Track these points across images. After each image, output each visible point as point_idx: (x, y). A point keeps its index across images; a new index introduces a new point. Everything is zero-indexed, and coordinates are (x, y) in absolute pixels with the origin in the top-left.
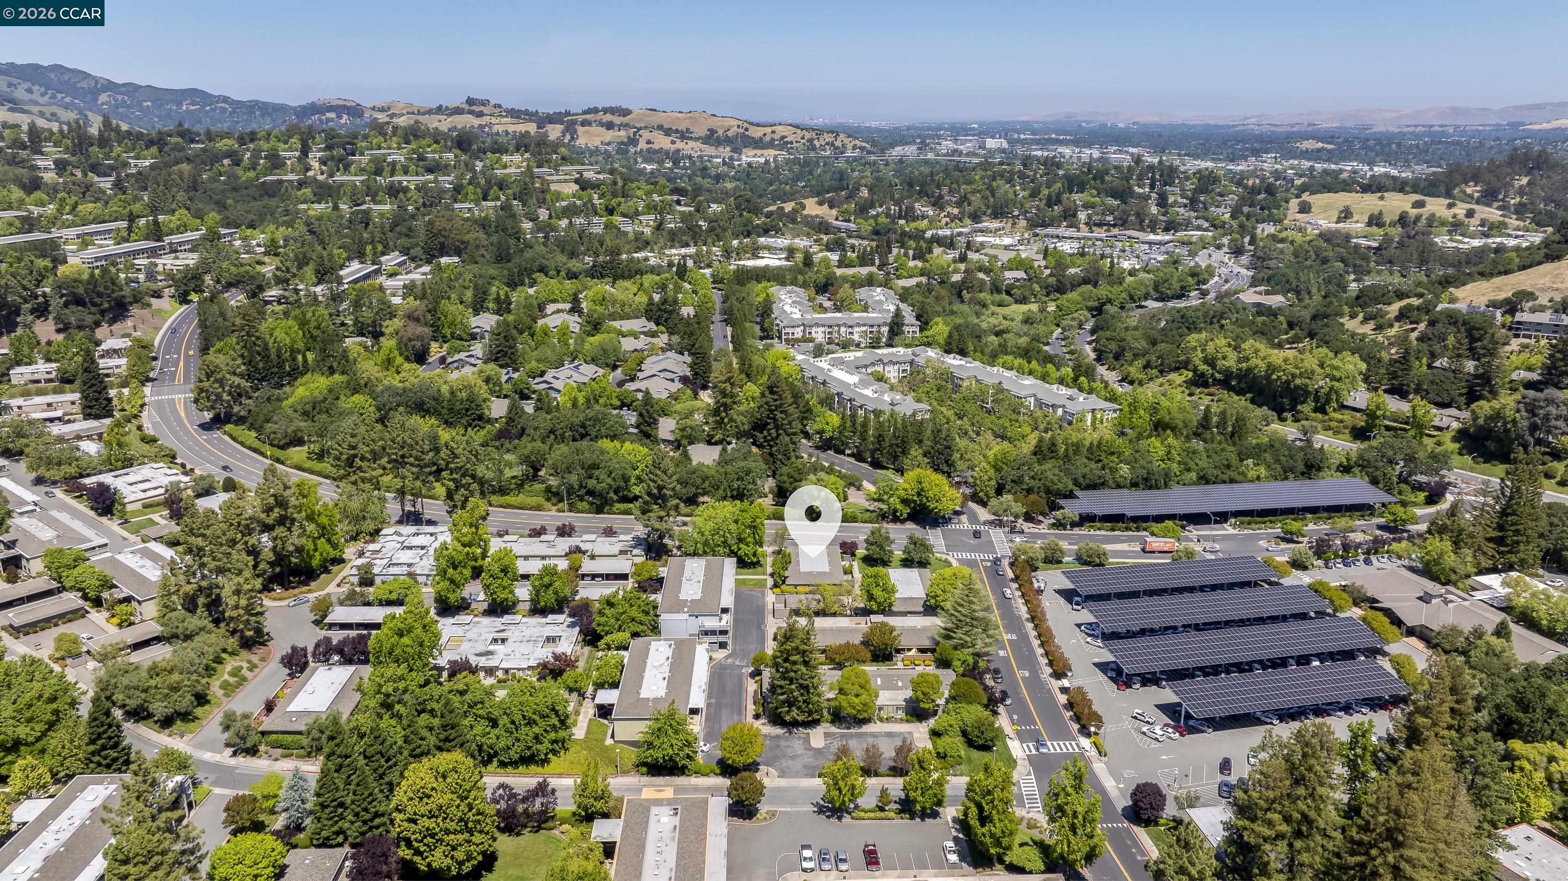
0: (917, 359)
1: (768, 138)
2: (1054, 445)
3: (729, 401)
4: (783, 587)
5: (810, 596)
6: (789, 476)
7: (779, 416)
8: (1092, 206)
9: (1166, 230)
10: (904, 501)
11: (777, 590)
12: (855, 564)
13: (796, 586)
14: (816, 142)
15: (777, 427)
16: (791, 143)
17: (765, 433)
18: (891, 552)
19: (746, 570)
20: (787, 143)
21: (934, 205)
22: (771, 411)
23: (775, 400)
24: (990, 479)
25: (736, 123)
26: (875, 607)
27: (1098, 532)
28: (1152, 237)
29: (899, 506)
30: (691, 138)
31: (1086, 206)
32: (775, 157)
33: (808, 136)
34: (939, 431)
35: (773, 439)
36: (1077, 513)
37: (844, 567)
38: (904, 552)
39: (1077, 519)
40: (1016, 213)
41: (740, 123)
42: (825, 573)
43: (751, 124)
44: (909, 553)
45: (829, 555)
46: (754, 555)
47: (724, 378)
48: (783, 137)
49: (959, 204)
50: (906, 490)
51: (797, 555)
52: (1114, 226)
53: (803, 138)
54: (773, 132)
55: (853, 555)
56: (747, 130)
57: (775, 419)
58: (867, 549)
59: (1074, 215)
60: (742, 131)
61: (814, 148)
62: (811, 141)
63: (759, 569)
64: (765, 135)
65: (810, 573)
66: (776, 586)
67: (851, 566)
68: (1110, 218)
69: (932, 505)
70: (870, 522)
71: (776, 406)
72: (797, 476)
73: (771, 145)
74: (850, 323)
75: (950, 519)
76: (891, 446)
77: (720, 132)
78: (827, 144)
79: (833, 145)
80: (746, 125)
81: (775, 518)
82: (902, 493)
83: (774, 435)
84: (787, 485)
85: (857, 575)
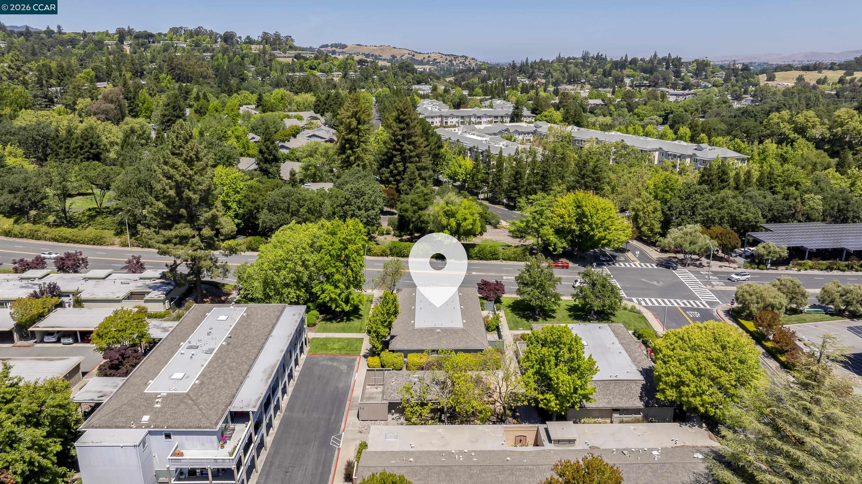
0: (539, 130)
1: (426, 60)
2: (724, 173)
3: (354, 137)
4: (386, 355)
5: (428, 375)
6: (414, 203)
7: (406, 146)
8: (633, 76)
9: (684, 89)
10: (559, 232)
11: (375, 361)
12: (501, 314)
13: (406, 353)
14: (454, 62)
15: (404, 160)
16: (440, 62)
17: (391, 167)
18: (557, 297)
19: (334, 325)
20: (437, 62)
21: (529, 78)
22: (398, 141)
23: (402, 129)
24: (655, 210)
25: (407, 52)
26: (554, 405)
27: (810, 272)
28: (676, 92)
29: (553, 238)
30: (381, 59)
31: (628, 76)
32: (430, 69)
33: (449, 58)
34: (585, 163)
35: (399, 173)
36: (785, 246)
37: (485, 319)
38: (576, 296)
39: (785, 254)
40: (583, 81)
41: (410, 52)
42: (454, 331)
43: (416, 52)
44: (584, 298)
45: (462, 300)
46: (347, 301)
47: (349, 114)
48: (435, 60)
49: (545, 77)
50: (562, 217)
51: (412, 301)
52: (649, 86)
53: (446, 60)
54: (429, 57)
55: (498, 301)
56: (414, 56)
57: (402, 152)
58: (519, 292)
59: (622, 81)
60: (411, 56)
61: (453, 65)
62: (451, 61)
63: (356, 323)
64: (424, 58)
65: (431, 331)
66: (373, 353)
67: (497, 318)
68: (645, 82)
69: (598, 234)
70: (515, 259)
71: (404, 136)
72: (422, 203)
73: (428, 63)
74: (478, 115)
75: (614, 257)
76: (529, 184)
77: (398, 57)
78: (461, 63)
79: (464, 63)
80: (413, 53)
81: (392, 255)
82: (557, 221)
83: (401, 169)
84: (409, 214)
85: (507, 333)
